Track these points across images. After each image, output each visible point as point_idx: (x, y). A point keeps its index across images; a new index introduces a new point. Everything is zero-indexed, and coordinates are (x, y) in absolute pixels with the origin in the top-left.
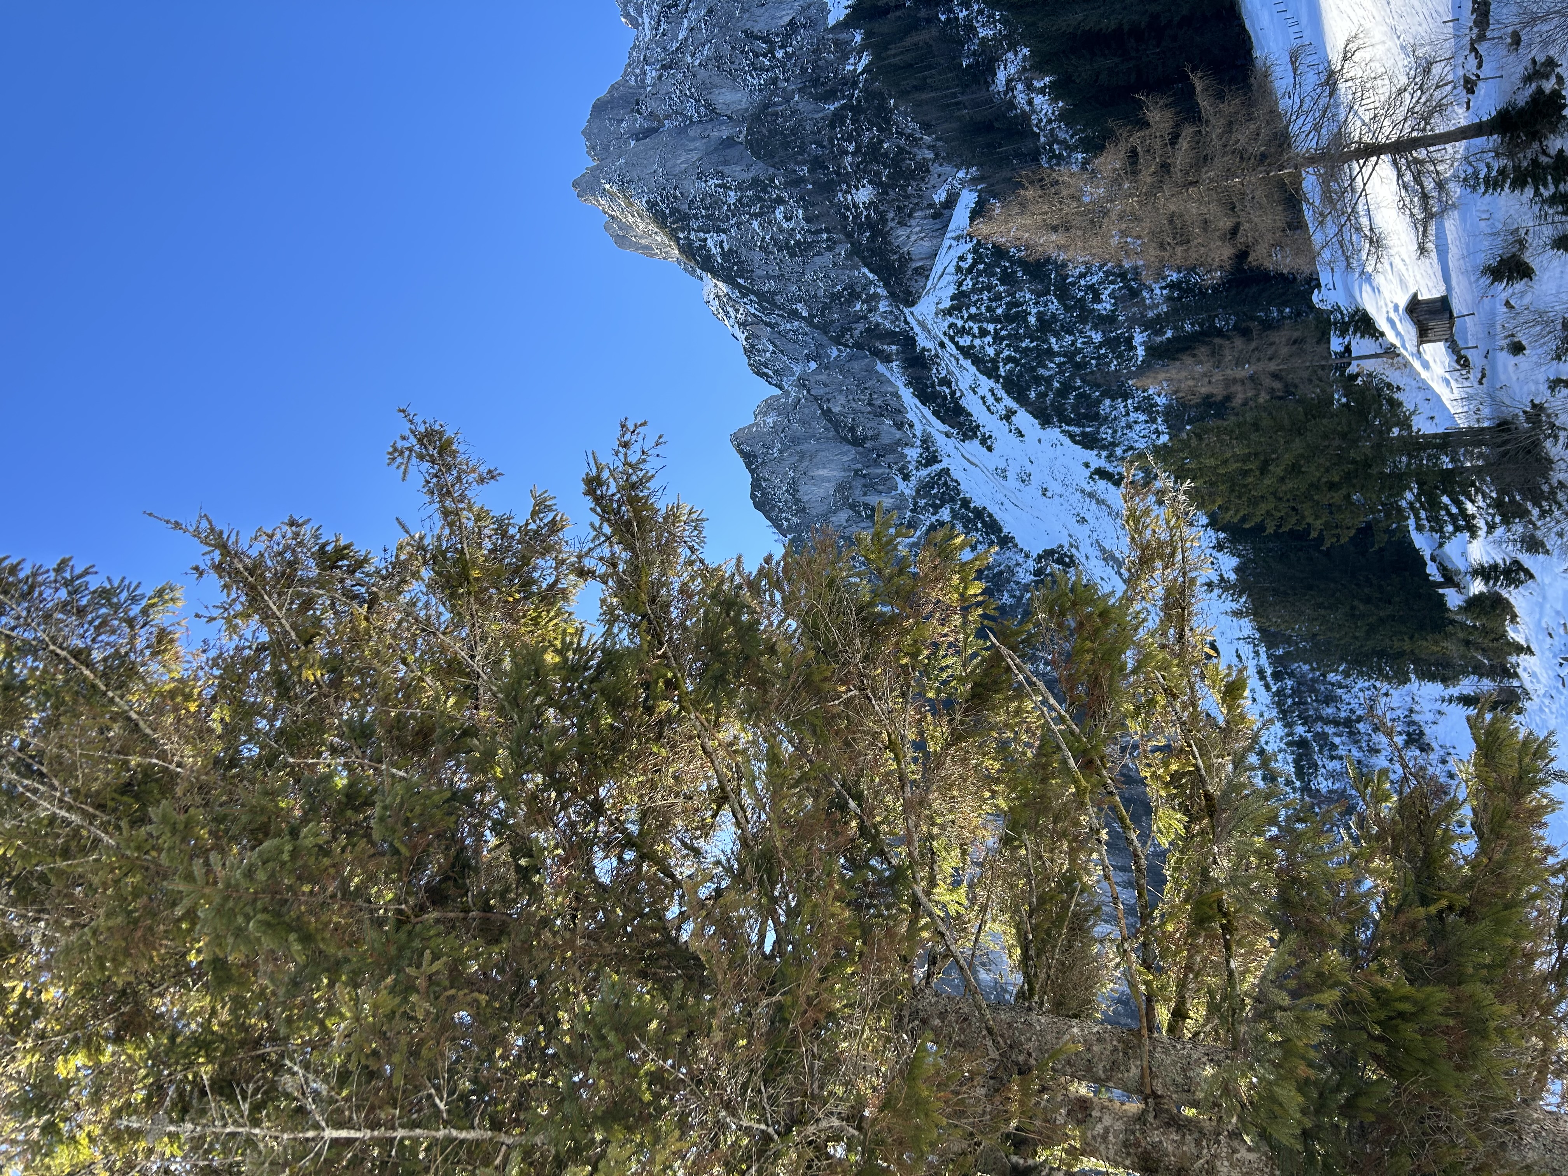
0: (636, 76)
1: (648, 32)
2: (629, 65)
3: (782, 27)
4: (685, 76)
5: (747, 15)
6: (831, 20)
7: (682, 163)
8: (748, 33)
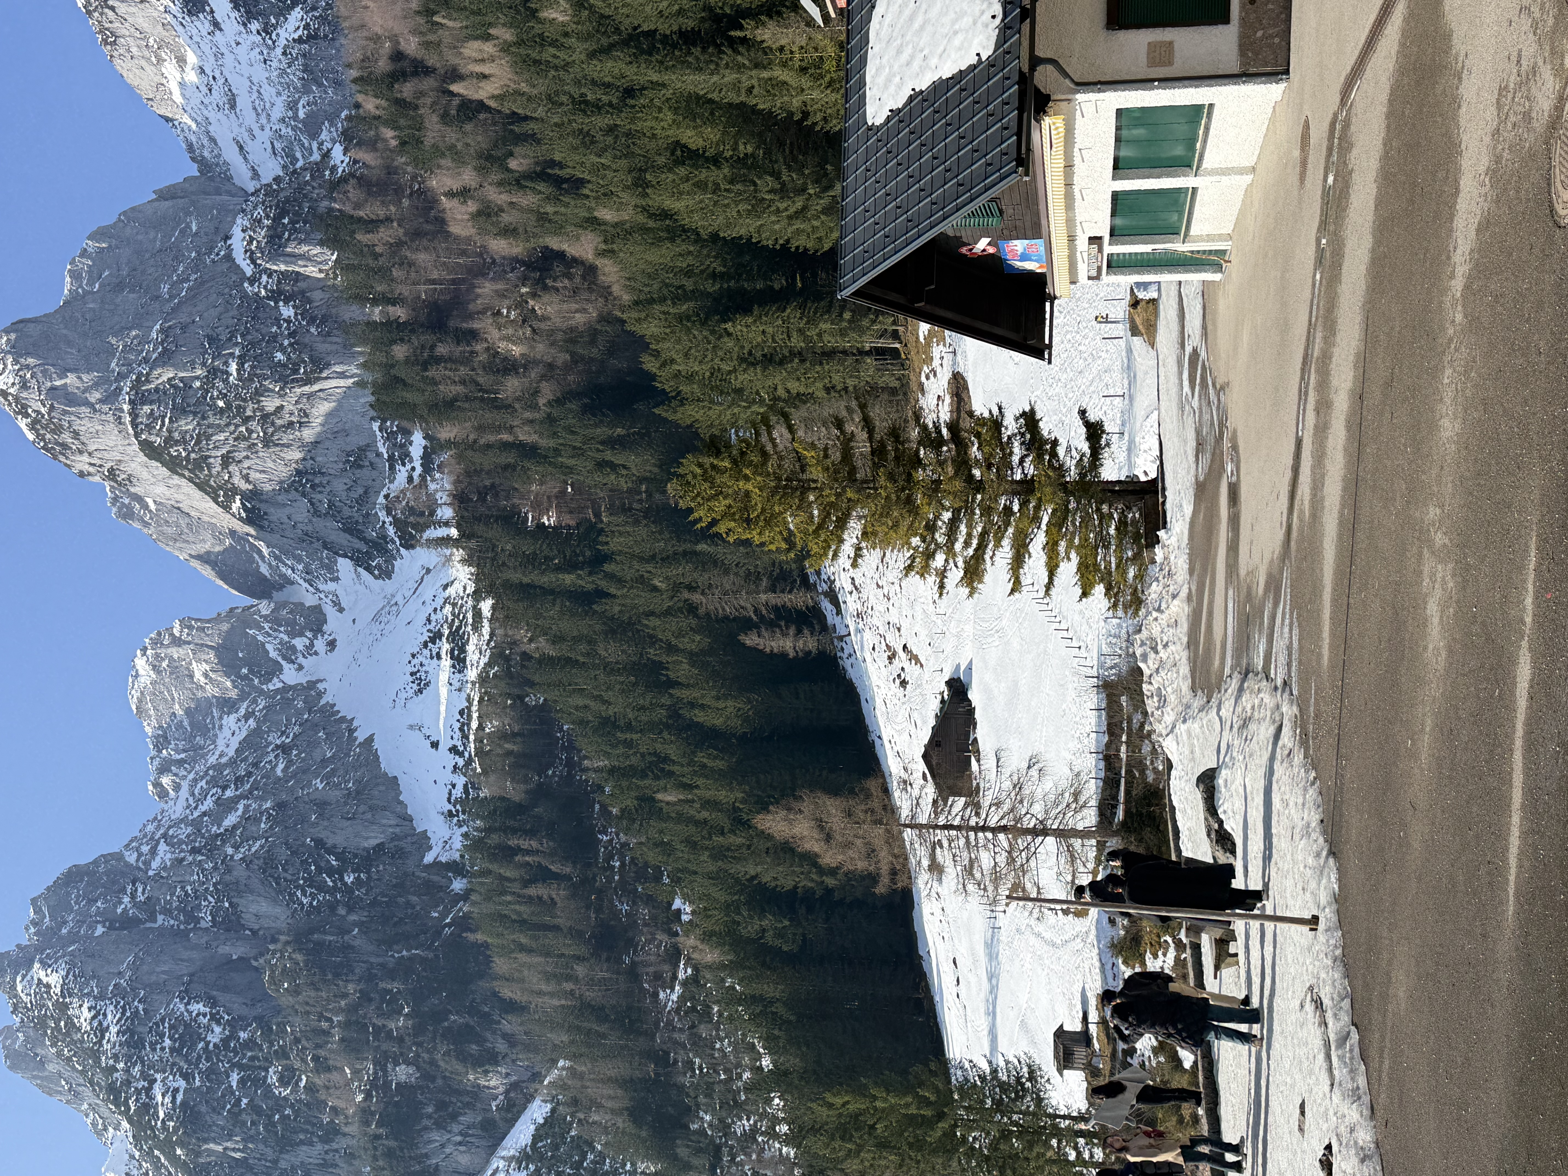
1: (180, 808)
2: (136, 838)
3: (365, 849)
4: (215, 868)
5: (326, 823)
6: (429, 858)
7: (163, 972)
8: (319, 843)
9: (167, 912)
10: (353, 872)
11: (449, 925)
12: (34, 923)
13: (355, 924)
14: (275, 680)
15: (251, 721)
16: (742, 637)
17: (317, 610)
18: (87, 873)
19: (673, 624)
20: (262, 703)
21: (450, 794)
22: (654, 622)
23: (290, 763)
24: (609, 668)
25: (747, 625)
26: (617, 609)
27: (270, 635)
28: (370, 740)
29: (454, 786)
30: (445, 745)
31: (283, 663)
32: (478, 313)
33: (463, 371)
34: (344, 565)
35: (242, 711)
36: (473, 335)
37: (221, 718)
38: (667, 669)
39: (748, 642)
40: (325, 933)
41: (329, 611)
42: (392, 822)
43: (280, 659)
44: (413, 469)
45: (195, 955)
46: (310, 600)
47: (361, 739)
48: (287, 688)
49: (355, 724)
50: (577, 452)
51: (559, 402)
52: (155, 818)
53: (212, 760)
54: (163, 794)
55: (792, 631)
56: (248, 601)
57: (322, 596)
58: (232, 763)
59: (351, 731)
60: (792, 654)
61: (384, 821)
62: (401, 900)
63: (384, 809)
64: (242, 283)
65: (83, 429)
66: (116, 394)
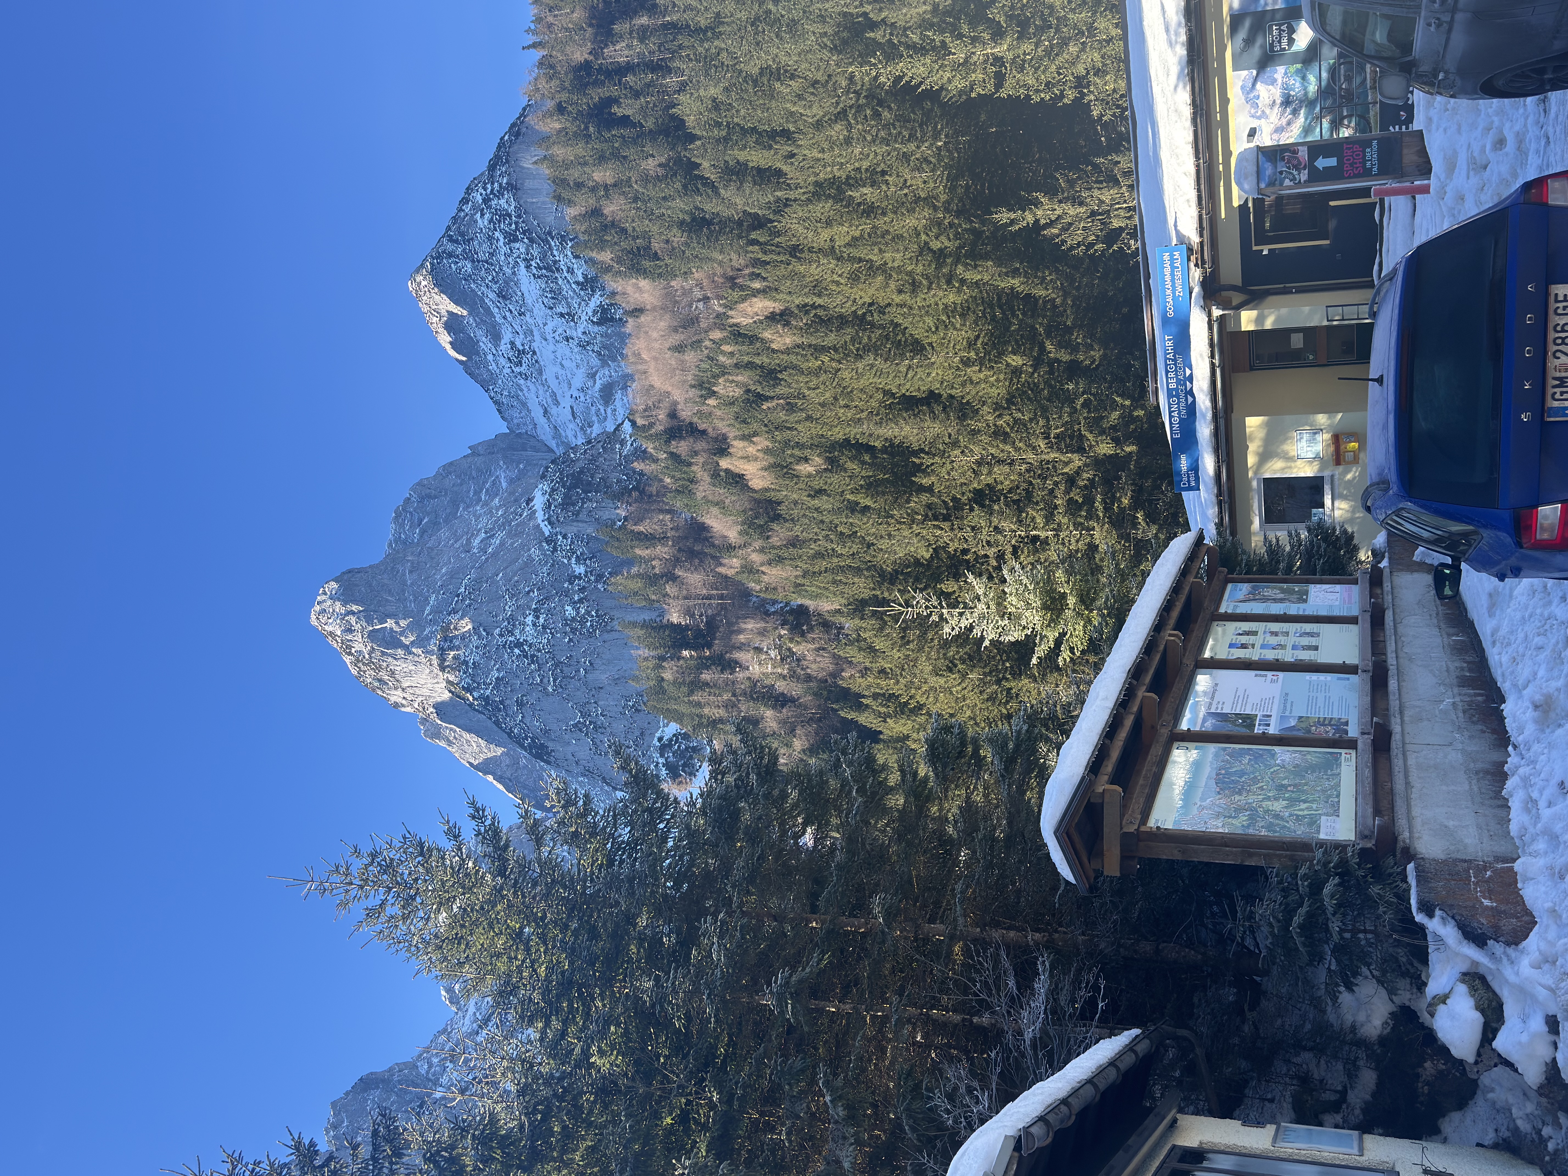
0: (430, 1067)
1: (467, 1021)
2: (427, 1050)
12: (333, 1125)
18: (384, 1082)
32: (743, 646)
33: (726, 696)
36: (735, 665)
52: (446, 1027)
64: (541, 542)
65: (398, 668)
66: (428, 639)
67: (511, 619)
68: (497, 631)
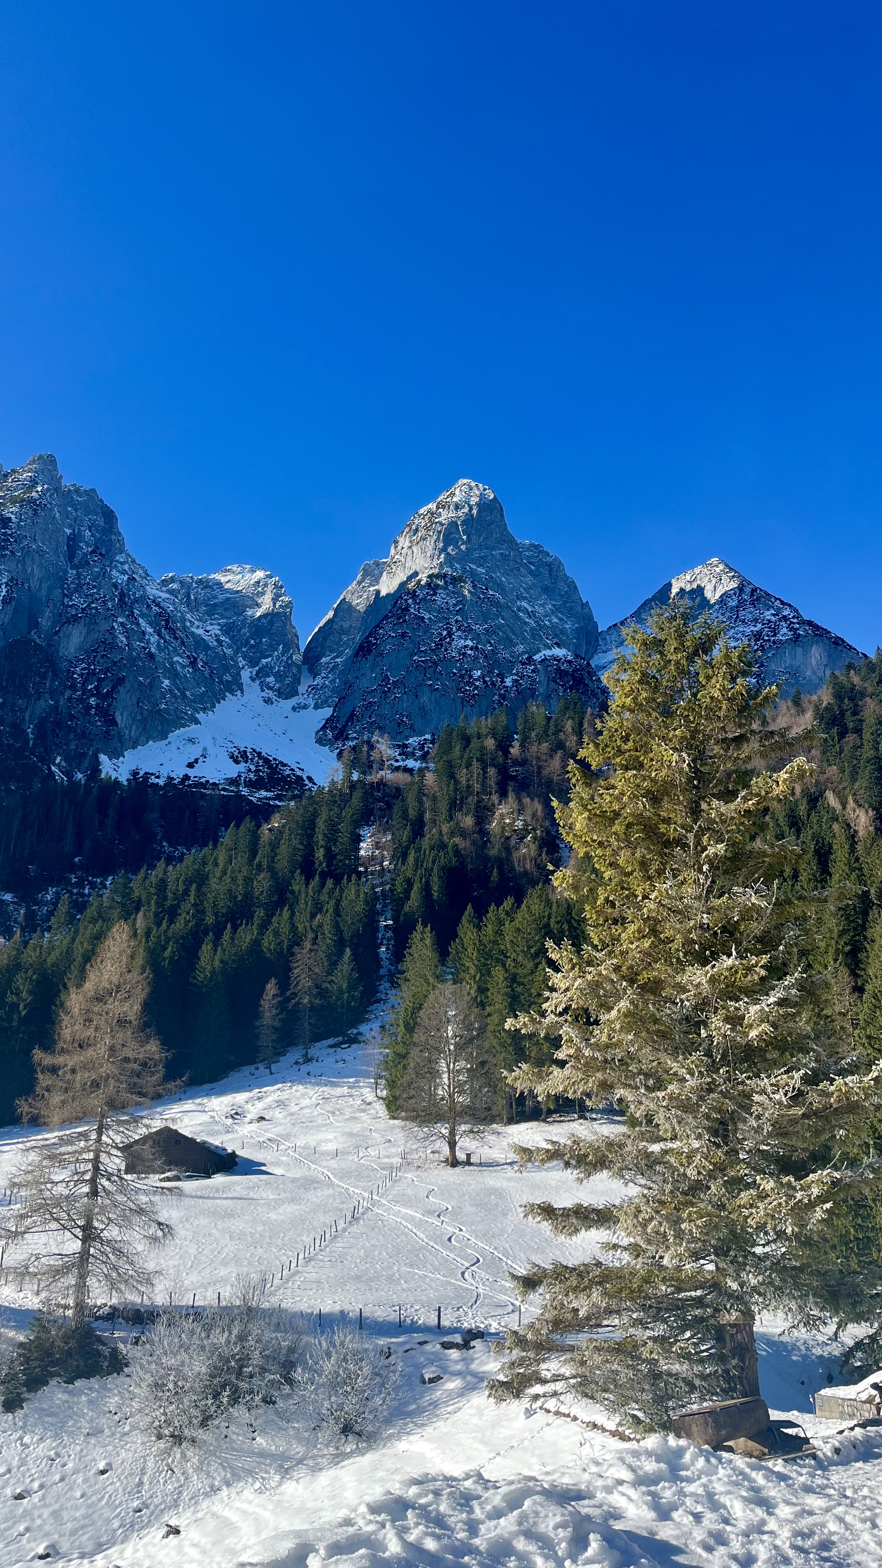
3: (114, 713)
4: (108, 609)
5: (136, 686)
6: (103, 758)
7: (33, 570)
8: (121, 681)
9: (79, 575)
10: (97, 704)
11: (49, 769)
12: (77, 491)
13: (57, 702)
14: (244, 663)
15: (215, 643)
16: (273, 981)
17: (295, 693)
18: (111, 528)
19: (285, 929)
20: (229, 652)
21: (152, 774)
22: (286, 914)
23: (183, 667)
24: (248, 880)
25: (284, 984)
26: (296, 888)
27: (277, 660)
28: (197, 722)
29: (158, 777)
30: (191, 773)
31: (257, 668)
32: (520, 801)
33: (477, 787)
34: (327, 712)
35: (223, 638)
36: (503, 794)
37: (219, 624)
38: (247, 924)
39: (268, 986)
40: (53, 680)
41: (293, 701)
42: (133, 733)
43: (260, 665)
44: (397, 761)
45: (44, 592)
46: (302, 689)
47: (197, 715)
48: (239, 669)
49: (210, 713)
50: (418, 863)
51: (457, 852)
52: (148, 575)
53: (188, 616)
54: (164, 583)
55: (277, 1024)
56: (302, 650)
57: (305, 696)
58: (185, 628)
59: (204, 709)
60: (257, 1024)
61: (134, 728)
62: (72, 736)
63: (144, 729)
64: (527, 652)
65: (428, 543)
66: (451, 566)
67: (469, 630)
68: (460, 618)
